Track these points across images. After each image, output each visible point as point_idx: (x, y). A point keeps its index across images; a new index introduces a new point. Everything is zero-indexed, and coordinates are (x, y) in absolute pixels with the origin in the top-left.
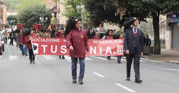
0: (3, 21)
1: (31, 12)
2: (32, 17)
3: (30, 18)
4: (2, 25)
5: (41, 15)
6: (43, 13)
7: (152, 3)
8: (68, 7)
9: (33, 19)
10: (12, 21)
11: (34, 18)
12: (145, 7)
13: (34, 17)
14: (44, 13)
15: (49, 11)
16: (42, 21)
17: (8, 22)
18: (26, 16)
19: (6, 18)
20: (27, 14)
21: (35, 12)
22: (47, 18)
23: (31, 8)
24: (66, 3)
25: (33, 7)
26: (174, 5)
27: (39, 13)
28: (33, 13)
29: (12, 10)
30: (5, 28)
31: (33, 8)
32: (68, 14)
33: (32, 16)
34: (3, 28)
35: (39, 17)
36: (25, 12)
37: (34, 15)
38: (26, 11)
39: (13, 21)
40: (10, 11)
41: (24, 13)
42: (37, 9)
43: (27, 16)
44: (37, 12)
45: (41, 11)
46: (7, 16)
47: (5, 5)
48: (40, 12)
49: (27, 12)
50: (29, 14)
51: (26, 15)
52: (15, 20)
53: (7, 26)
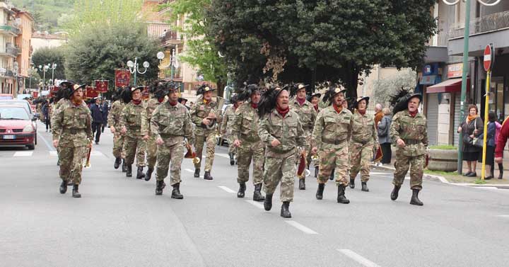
0: (19, 66)
1: (103, 46)
2: (106, 61)
3: (99, 63)
4: (18, 78)
5: (132, 54)
6: (136, 49)
7: (331, 50)
8: (196, 39)
9: (108, 65)
10: (47, 67)
11: (111, 62)
12: (320, 58)
13: (111, 59)
14: (139, 50)
15: (155, 42)
16: (135, 70)
17: (36, 70)
18: (89, 56)
19: (31, 58)
20: (93, 51)
21: (115, 47)
22: (146, 64)
23: (105, 33)
24: (191, 29)
25: (110, 31)
26: (376, 54)
27: (125, 48)
28: (109, 47)
29: (46, 32)
30: (27, 87)
31: (111, 33)
32: (195, 58)
33: (106, 56)
34: (21, 89)
35: (126, 60)
36: (86, 45)
37: (111, 54)
38: (89, 41)
39: (51, 67)
40: (43, 35)
41: (83, 46)
42: (121, 37)
43: (91, 57)
44: (121, 45)
45: (133, 43)
46: (34, 50)
47: (28, 18)
48: (130, 46)
49: (91, 45)
50: (99, 52)
51: (90, 53)
52: (56, 65)
53: (33, 80)
